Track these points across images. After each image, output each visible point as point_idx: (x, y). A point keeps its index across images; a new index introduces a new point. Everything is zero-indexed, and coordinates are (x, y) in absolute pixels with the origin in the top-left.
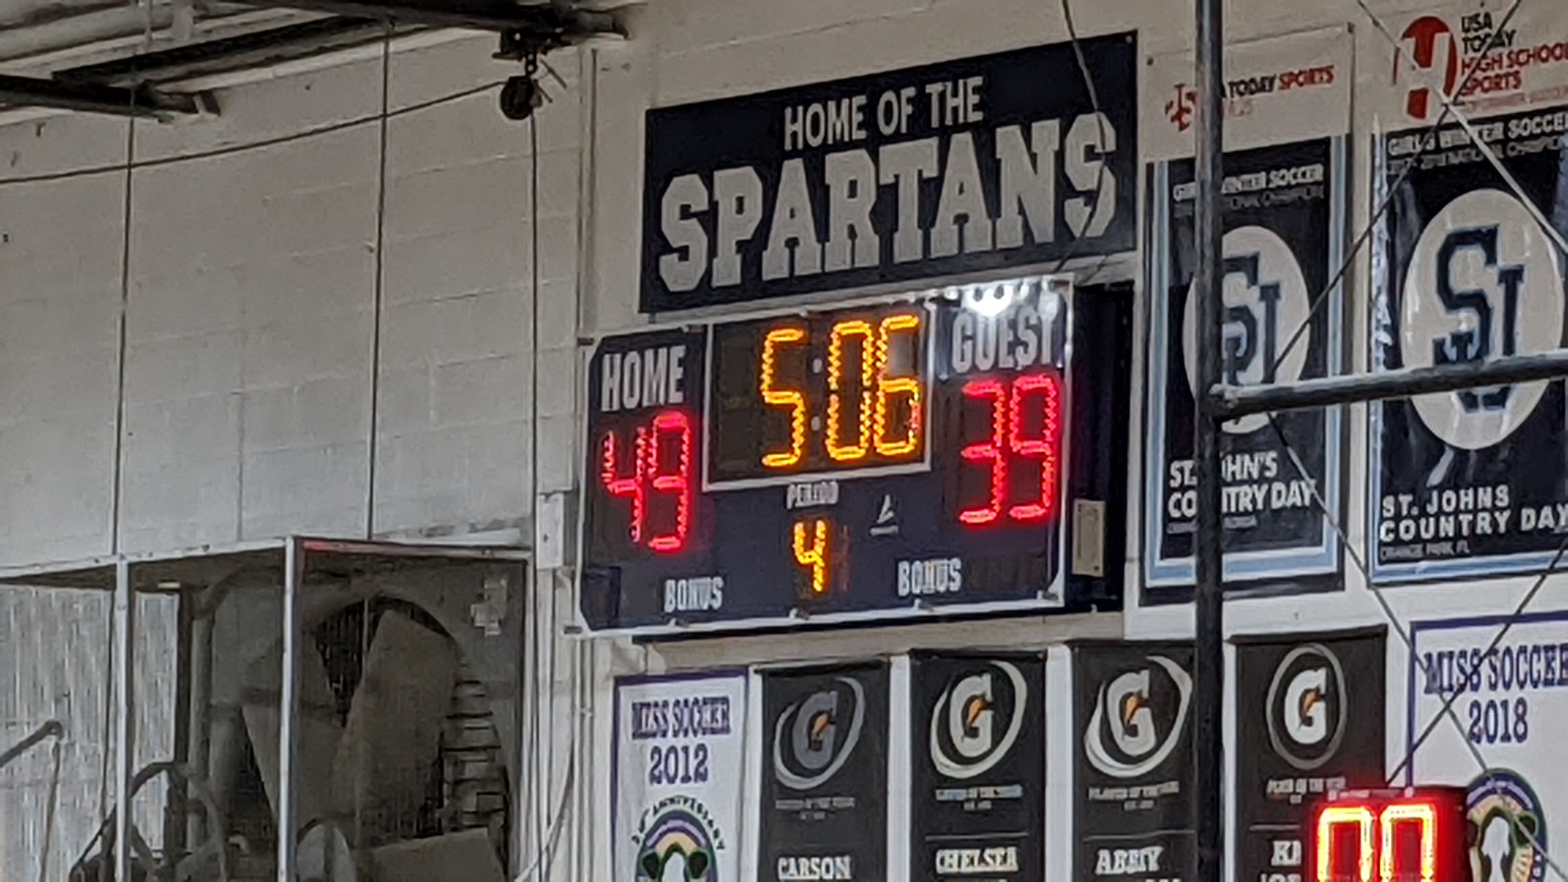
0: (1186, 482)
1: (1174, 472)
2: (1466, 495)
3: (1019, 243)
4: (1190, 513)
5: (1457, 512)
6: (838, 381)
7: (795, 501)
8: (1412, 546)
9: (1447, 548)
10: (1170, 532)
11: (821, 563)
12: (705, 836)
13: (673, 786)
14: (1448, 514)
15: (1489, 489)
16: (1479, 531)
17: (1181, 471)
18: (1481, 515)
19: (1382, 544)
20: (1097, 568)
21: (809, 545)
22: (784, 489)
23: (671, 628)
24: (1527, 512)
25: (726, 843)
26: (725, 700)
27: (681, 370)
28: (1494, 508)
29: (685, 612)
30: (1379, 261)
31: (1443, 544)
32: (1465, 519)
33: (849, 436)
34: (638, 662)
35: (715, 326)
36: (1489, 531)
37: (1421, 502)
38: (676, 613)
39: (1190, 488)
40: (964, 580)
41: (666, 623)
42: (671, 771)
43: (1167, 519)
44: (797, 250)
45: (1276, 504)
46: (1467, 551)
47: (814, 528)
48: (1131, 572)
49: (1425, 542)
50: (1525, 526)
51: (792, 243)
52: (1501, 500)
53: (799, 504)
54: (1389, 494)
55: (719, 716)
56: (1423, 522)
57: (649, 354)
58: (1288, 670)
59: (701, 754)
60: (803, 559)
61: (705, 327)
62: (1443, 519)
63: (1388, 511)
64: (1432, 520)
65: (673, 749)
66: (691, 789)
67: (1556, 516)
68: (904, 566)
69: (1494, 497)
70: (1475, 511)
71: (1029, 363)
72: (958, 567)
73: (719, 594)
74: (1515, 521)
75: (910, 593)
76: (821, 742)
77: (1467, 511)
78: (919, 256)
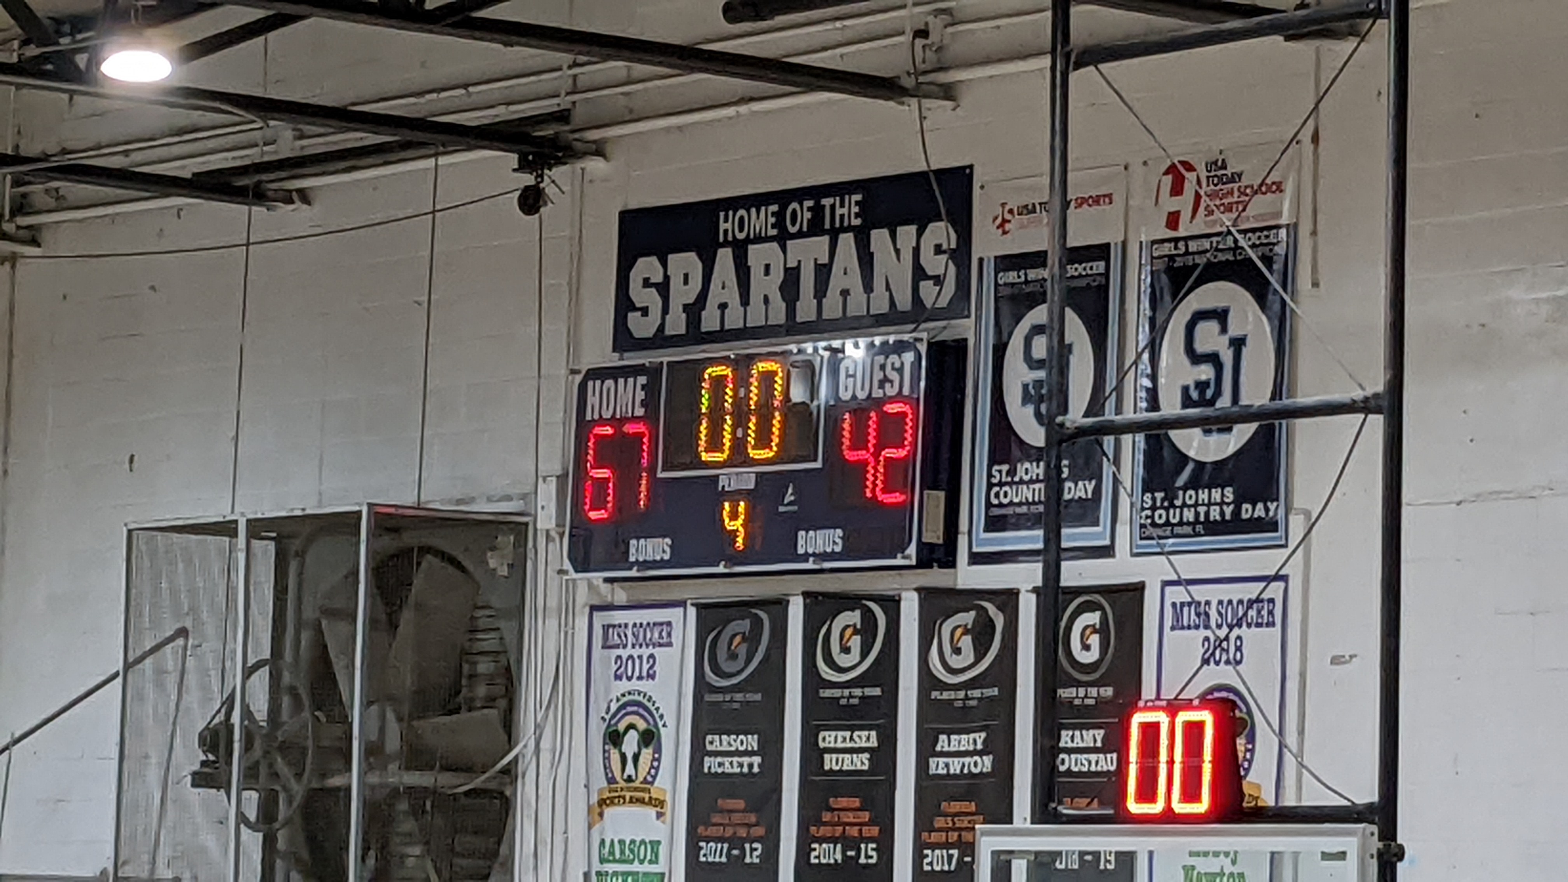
0: (1004, 480)
1: (994, 473)
2: (1203, 493)
3: (885, 308)
4: (1005, 501)
5: (1196, 505)
6: (756, 404)
7: (723, 487)
8: (1164, 528)
9: (1188, 530)
10: (991, 514)
11: (741, 529)
12: (654, 720)
13: (630, 683)
14: (1189, 506)
15: (1219, 490)
16: (1212, 519)
17: (1000, 472)
18: (1212, 508)
19: (1142, 526)
20: (938, 538)
21: (734, 516)
22: (717, 477)
23: (634, 573)
24: (1245, 506)
25: (667, 724)
26: (669, 624)
27: (643, 393)
28: (1222, 504)
29: (645, 561)
30: (1144, 327)
31: (1185, 527)
32: (1202, 510)
33: (763, 441)
34: (606, 597)
35: (669, 363)
36: (1218, 518)
37: (1170, 498)
38: (637, 562)
39: (1006, 484)
40: (844, 546)
41: (630, 569)
42: (630, 674)
43: (989, 505)
44: (726, 311)
45: (1067, 496)
46: (1202, 532)
47: (739, 505)
48: (962, 542)
49: (1173, 525)
50: (1245, 516)
51: (723, 306)
52: (1228, 497)
53: (726, 489)
54: (1148, 492)
55: (664, 634)
56: (1171, 511)
57: (621, 381)
58: (1072, 613)
59: (651, 661)
60: (730, 526)
61: (662, 363)
62: (1185, 510)
63: (1147, 503)
64: (1178, 511)
65: (631, 657)
66: (644, 686)
67: (1267, 510)
68: (802, 533)
69: (1223, 495)
70: (1209, 504)
71: (893, 394)
72: (841, 535)
73: (668, 549)
74: (1237, 513)
75: (806, 553)
76: (737, 656)
77: (1203, 504)
78: (813, 318)
